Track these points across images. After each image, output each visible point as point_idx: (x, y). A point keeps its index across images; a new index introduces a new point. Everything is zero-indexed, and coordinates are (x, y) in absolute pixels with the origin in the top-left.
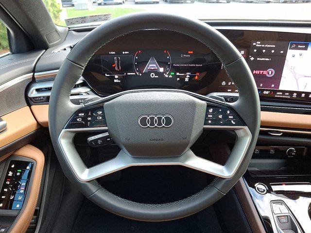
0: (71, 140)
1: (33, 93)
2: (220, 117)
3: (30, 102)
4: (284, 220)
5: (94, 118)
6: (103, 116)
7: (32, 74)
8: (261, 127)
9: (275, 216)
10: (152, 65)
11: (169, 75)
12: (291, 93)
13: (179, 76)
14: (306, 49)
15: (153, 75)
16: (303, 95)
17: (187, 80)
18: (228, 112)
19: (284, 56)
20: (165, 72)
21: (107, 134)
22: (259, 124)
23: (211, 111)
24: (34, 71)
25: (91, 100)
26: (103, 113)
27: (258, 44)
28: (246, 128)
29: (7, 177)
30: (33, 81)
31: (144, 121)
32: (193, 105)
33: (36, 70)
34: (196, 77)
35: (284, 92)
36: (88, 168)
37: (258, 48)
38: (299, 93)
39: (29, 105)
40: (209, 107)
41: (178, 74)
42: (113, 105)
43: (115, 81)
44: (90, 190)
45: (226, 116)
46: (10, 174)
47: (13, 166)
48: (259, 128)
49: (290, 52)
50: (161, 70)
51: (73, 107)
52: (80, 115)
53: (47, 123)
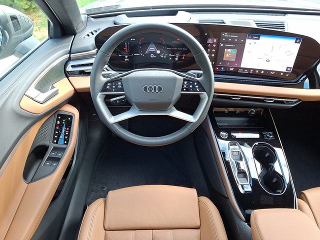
0: (103, 99)
1: (69, 69)
2: (191, 86)
3: (67, 74)
4: (236, 154)
5: (117, 86)
6: (122, 85)
7: (69, 55)
8: (215, 92)
9: (230, 151)
10: (152, 48)
11: (164, 55)
12: (249, 69)
13: (171, 57)
14: (258, 39)
15: (152, 56)
16: (257, 71)
17: (176, 59)
18: (196, 84)
19: (244, 44)
20: (161, 54)
21: (124, 97)
22: (213, 91)
23: (186, 83)
24: (70, 53)
25: (113, 75)
26: (122, 83)
27: (226, 35)
28: (205, 93)
29: (57, 125)
30: (70, 59)
31: (145, 89)
32: (175, 79)
33: (72, 52)
34: (183, 58)
35: (244, 69)
36: (114, 116)
37: (225, 38)
38: (254, 70)
39: (67, 77)
40: (184, 80)
41: (170, 55)
42: (127, 79)
43: (126, 60)
44: (115, 128)
45: (194, 86)
46: (58, 122)
47: (59, 118)
48: (213, 94)
49: (248, 41)
50: (158, 52)
51: (104, 80)
52: (108, 84)
53: (89, 88)
